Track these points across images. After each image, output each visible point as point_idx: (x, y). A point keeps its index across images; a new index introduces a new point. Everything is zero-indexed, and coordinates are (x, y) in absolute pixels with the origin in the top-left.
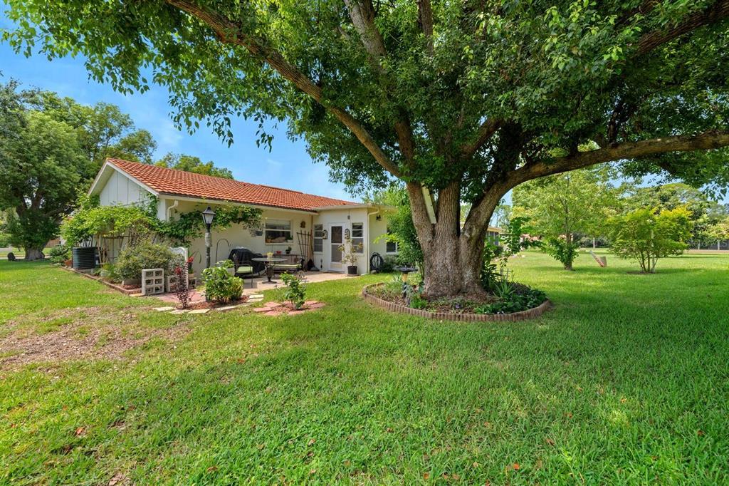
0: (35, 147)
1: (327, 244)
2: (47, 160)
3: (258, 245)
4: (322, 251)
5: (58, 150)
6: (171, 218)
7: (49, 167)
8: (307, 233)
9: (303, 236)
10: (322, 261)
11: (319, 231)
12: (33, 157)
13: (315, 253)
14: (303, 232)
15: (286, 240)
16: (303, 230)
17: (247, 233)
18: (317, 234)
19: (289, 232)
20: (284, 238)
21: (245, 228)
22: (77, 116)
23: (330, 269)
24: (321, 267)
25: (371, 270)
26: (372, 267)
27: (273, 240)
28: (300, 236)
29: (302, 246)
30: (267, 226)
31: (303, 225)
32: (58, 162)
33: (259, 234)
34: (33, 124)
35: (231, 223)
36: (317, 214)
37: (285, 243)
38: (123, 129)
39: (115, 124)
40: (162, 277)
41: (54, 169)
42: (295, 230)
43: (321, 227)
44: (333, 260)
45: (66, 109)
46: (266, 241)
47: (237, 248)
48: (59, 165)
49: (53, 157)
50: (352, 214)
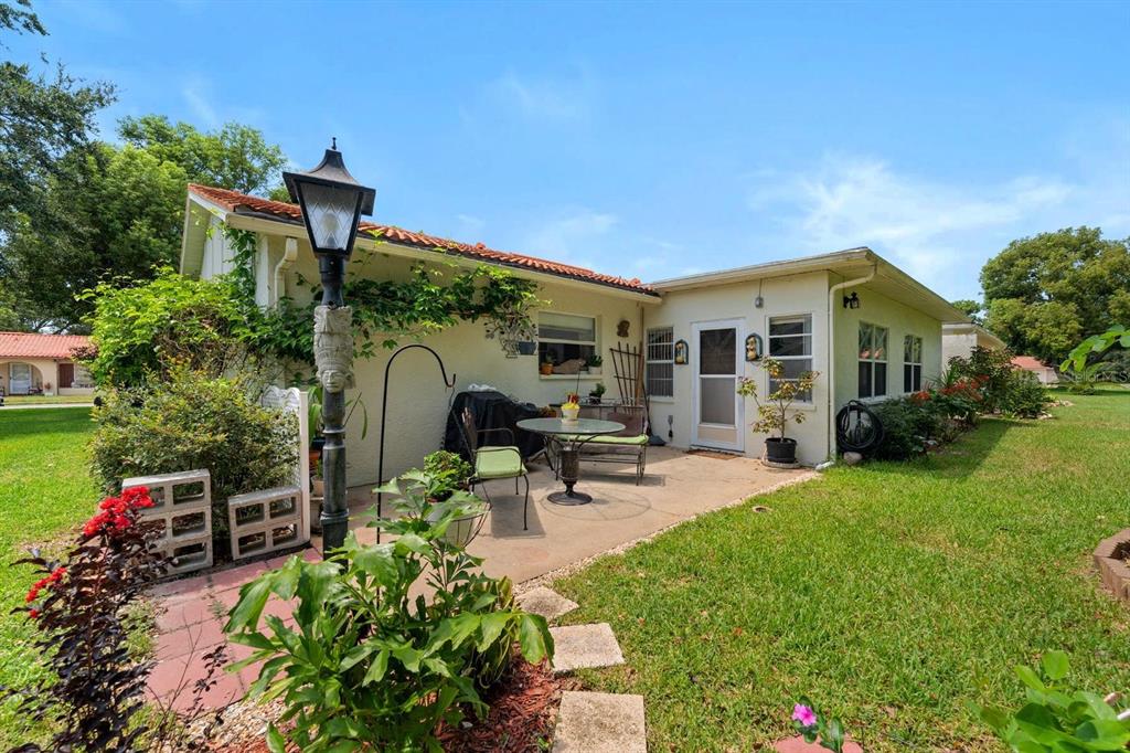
0: (117, 204)
1: (688, 378)
2: (135, 225)
3: (523, 380)
4: (670, 393)
5: (154, 207)
6: (286, 299)
7: (139, 237)
8: (631, 350)
9: (625, 357)
10: (671, 420)
11: (662, 346)
12: (112, 221)
13: (652, 398)
14: (624, 349)
15: (586, 368)
16: (624, 342)
17: (494, 347)
18: (656, 353)
19: (592, 347)
20: (581, 362)
21: (490, 335)
22: (195, 152)
23: (697, 442)
24: (671, 434)
25: (841, 450)
26: (844, 443)
27: (557, 369)
28: (617, 355)
29: (622, 381)
30: (544, 332)
31: (623, 329)
32: (155, 230)
33: (525, 349)
34: (115, 164)
35: (455, 317)
36: (658, 300)
37: (583, 375)
38: (270, 172)
39: (257, 164)
40: (204, 506)
41: (147, 243)
42: (606, 342)
43: (669, 334)
44: (704, 419)
45: (180, 141)
46: (542, 371)
47: (470, 388)
48: (156, 236)
49: (146, 221)
50: (768, 293)
